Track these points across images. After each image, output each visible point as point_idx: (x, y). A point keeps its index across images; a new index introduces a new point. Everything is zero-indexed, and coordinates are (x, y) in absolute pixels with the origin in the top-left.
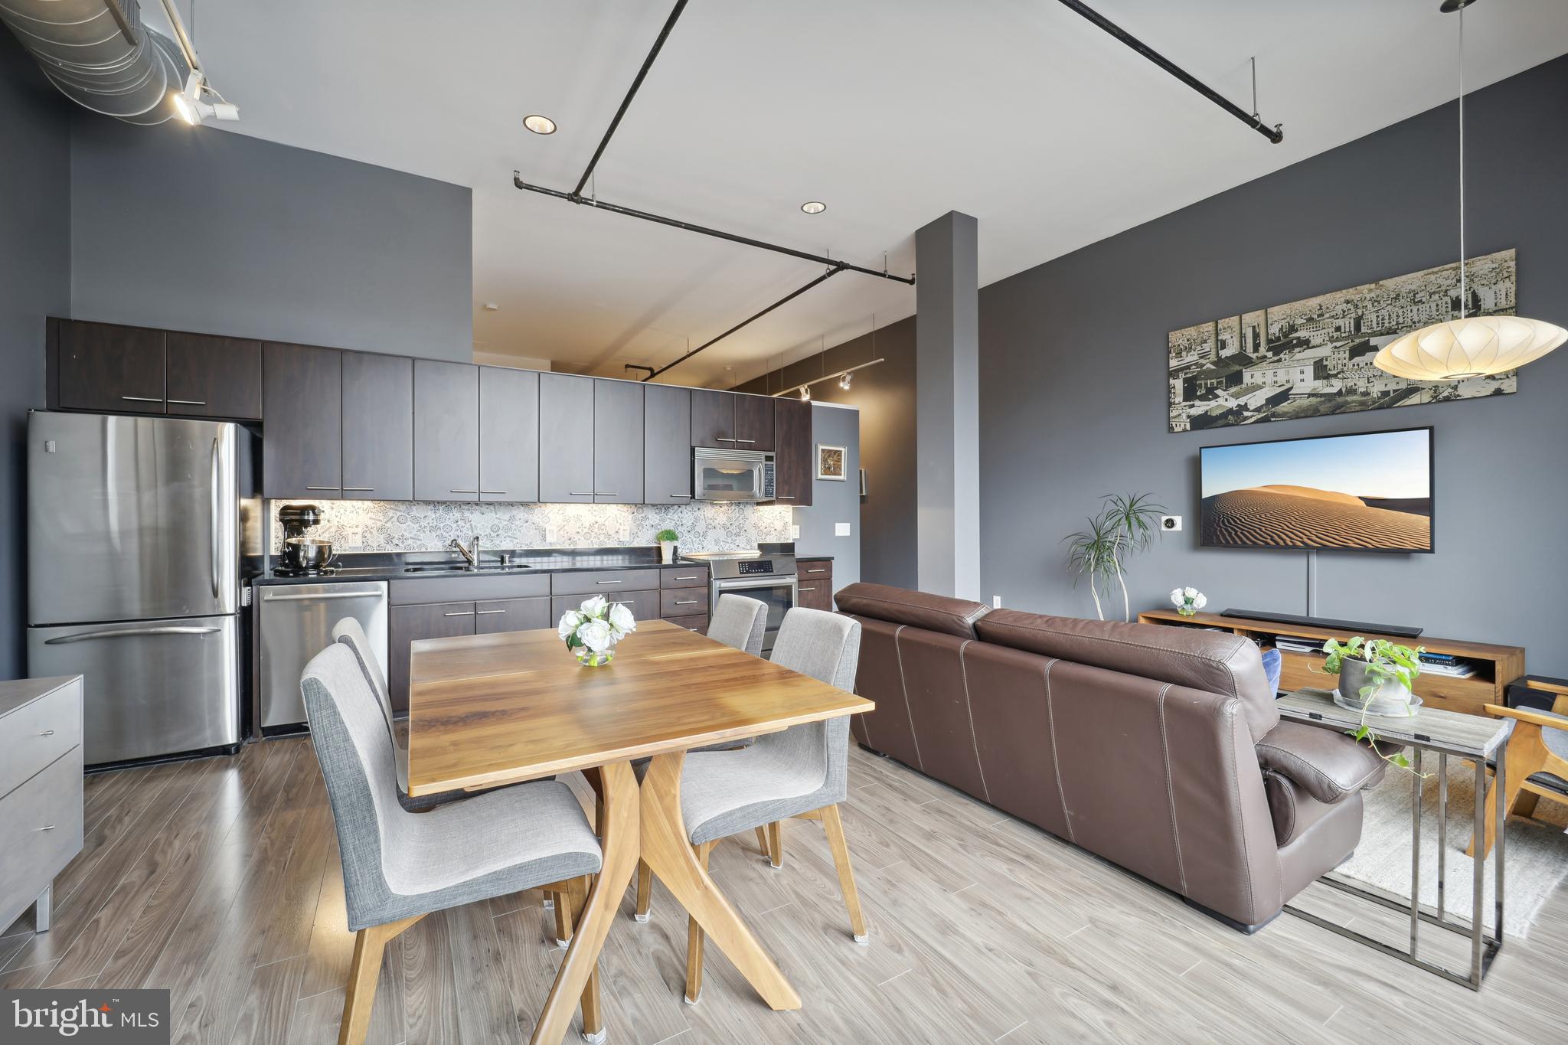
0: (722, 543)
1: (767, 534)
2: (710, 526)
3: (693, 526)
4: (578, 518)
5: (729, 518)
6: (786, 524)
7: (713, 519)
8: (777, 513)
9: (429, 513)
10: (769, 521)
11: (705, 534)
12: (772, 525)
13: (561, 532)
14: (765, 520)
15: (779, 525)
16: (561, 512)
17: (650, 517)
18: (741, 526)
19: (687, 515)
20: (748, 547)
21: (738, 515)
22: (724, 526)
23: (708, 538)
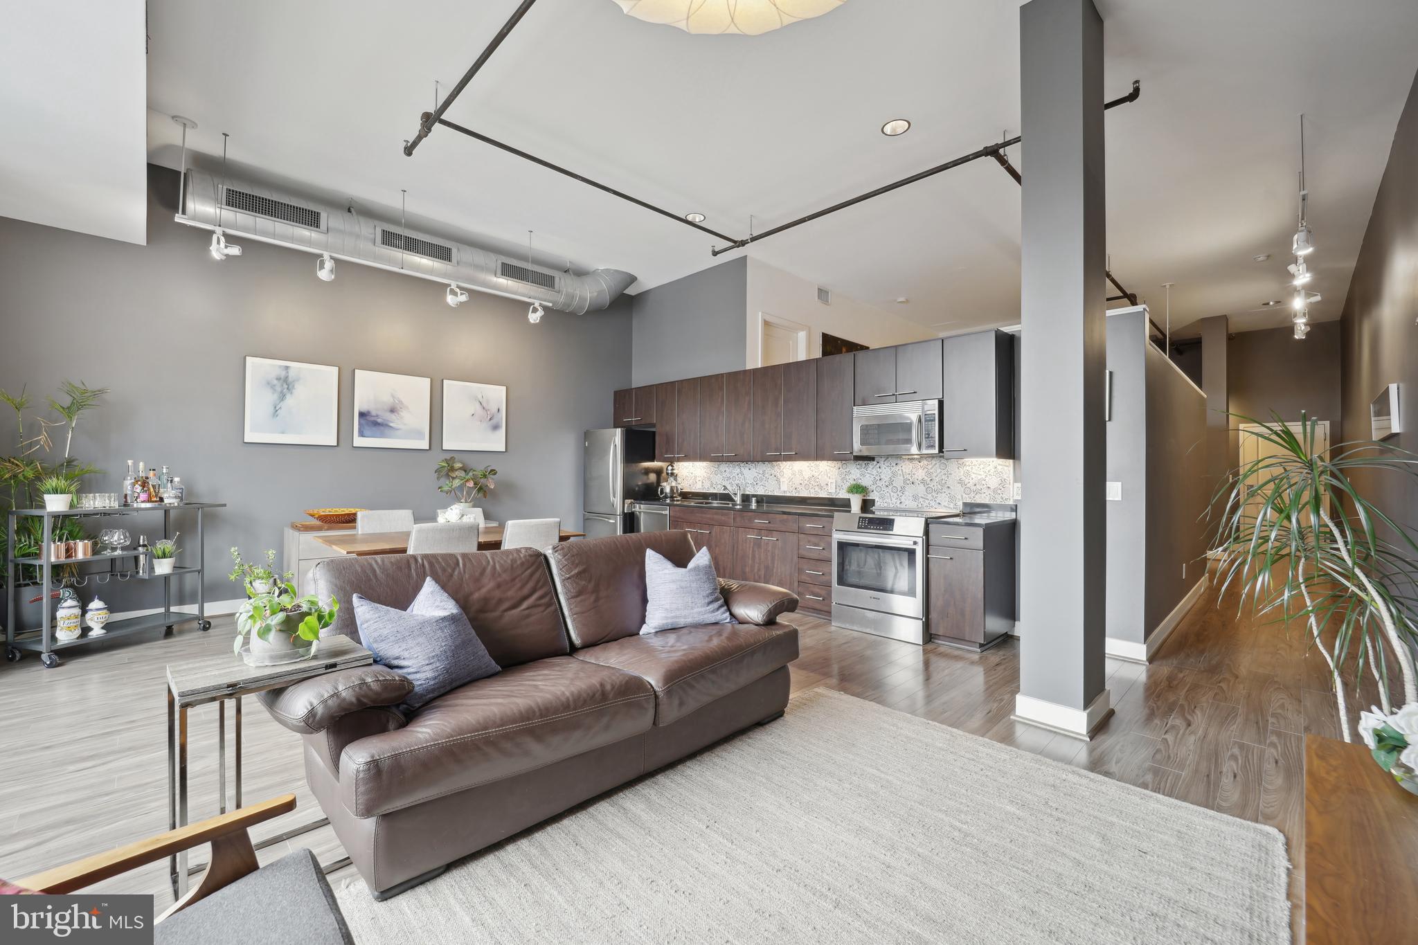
0: (921, 500)
1: (978, 492)
2: (908, 482)
3: (891, 482)
4: (801, 472)
5: (929, 474)
6: (1003, 482)
7: (911, 474)
8: (991, 467)
9: (727, 469)
10: (980, 477)
11: (903, 489)
12: (983, 482)
13: (791, 483)
14: (973, 476)
15: (993, 482)
16: (791, 468)
17: (852, 472)
18: (943, 482)
19: (885, 470)
20: (952, 506)
21: (939, 471)
22: (923, 481)
23: (906, 493)
